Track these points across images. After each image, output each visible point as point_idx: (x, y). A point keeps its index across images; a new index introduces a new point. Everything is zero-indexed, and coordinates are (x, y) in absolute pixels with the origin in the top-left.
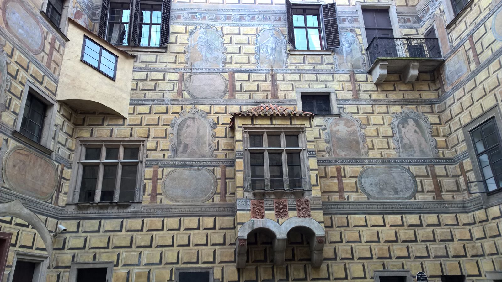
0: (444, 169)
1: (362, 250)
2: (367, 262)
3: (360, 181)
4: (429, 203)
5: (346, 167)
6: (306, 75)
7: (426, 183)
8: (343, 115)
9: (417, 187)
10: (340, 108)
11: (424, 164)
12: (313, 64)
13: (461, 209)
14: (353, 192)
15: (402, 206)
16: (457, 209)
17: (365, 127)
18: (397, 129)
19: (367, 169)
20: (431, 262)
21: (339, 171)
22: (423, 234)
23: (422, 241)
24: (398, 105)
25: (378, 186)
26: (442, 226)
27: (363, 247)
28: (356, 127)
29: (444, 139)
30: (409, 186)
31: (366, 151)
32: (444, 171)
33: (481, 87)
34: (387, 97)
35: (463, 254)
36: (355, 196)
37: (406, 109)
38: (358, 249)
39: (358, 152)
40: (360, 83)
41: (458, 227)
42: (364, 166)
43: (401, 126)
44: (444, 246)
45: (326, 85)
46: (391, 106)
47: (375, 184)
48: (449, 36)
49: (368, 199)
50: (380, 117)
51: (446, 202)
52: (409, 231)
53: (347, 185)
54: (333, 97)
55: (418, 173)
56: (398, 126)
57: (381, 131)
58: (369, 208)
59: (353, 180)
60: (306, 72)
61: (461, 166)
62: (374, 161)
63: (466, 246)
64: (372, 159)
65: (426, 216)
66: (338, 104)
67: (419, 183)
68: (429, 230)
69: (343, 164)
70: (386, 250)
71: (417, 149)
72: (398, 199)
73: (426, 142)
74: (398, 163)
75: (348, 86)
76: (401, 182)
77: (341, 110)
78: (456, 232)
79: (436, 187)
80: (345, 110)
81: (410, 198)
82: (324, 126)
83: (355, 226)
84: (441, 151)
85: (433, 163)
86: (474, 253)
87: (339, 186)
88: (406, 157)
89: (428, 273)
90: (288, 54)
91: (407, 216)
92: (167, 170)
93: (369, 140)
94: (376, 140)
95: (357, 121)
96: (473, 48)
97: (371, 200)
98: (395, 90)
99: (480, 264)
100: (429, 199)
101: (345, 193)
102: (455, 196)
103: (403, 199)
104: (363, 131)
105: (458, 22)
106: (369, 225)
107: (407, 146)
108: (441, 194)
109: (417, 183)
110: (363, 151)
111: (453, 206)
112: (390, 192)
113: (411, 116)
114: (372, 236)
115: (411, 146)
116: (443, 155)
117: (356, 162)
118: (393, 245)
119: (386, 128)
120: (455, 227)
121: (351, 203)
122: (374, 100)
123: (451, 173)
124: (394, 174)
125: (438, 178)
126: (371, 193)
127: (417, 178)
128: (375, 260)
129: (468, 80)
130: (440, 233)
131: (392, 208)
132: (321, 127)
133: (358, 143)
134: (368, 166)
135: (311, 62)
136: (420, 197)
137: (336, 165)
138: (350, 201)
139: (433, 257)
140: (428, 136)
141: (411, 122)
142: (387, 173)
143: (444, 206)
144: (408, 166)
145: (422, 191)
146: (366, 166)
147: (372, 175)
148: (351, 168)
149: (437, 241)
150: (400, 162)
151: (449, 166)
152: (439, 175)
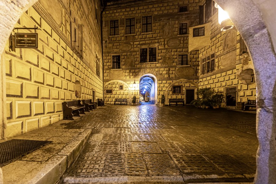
92: (222, 57)
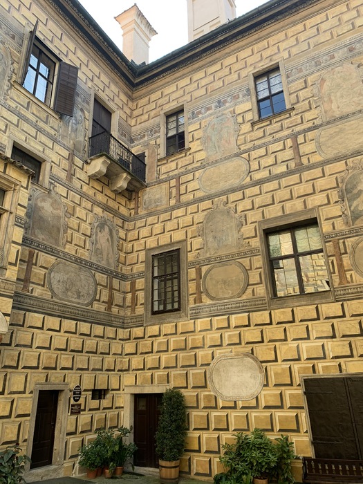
0: (118, 283)
1: (29, 357)
2: (31, 372)
3: (50, 274)
4: (101, 313)
5: (40, 253)
6: (26, 125)
7: (104, 293)
8: (53, 192)
9: (96, 295)
10: (51, 183)
11: (107, 273)
12: (36, 116)
13: (121, 324)
14: (39, 284)
15: (79, 312)
16: (119, 323)
17: (70, 216)
19: (59, 263)
20: (89, 375)
21: (31, 255)
22: (89, 345)
24: (101, 208)
25: (65, 286)
26: (105, 338)
27: (32, 353)
28: (61, 213)
29: (125, 256)
30: (91, 292)
31: (65, 242)
32: (118, 285)
33: (176, 221)
34: (95, 195)
35: (113, 368)
36: (40, 291)
37: (106, 215)
38: (27, 355)
40: (76, 168)
41: (115, 341)
42: (58, 259)
44: (101, 359)
45: (44, 149)
46: (95, 206)
47: (62, 282)
48: (158, 168)
49: (52, 297)
50: (84, 212)
51: (113, 316)
52: (79, 340)
53: (35, 275)
54: (47, 167)
55: (100, 281)
57: (82, 227)
58: (50, 308)
59: (43, 271)
60: (27, 120)
61: (133, 284)
62: (68, 256)
63: (117, 360)
64: (67, 254)
65: (96, 326)
66: (50, 178)
67: (98, 292)
68: (94, 341)
69: (38, 248)
70: (54, 359)
72: (79, 303)
73: (113, 253)
75: (65, 164)
76: (85, 286)
77: (52, 186)
78: (113, 346)
79: (110, 299)
80: (55, 188)
81: (88, 305)
82: (29, 196)
83: (30, 327)
84: (120, 265)
85: (113, 275)
86: (120, 367)
87: (26, 273)
89: (83, 387)
90: (12, 85)
91: (81, 323)
93: (70, 231)
94: (76, 235)
95: (64, 206)
96: (178, 187)
97: (54, 299)
98: (102, 192)
99: (122, 378)
100: (102, 309)
101: (31, 285)
102: (120, 311)
103: (82, 304)
104: (67, 219)
105: (170, 160)
106: (45, 328)
108: (111, 307)
109: (97, 290)
110: (61, 242)
111: (116, 320)
112: (74, 294)
114: (44, 341)
115: (101, 252)
116: (121, 270)
117: (52, 251)
118: (61, 354)
119: (87, 226)
120: (113, 341)
121: (33, 298)
122: (84, 192)
123: (122, 289)
124: (81, 276)
125: (113, 291)
126: (56, 291)
127: (98, 286)
128: (40, 370)
129: (165, 211)
130: (102, 345)
131: (71, 312)
133: (59, 230)
134: (61, 260)
135: (35, 113)
136: (96, 306)
137: (30, 247)
138: (33, 295)
139: (92, 369)
140: (116, 248)
141: (107, 229)
142: (76, 273)
143: (110, 319)
144: (94, 272)
147: (63, 271)
148: (45, 257)
149: (98, 353)
150: (89, 266)
151: (122, 282)
152: (114, 288)
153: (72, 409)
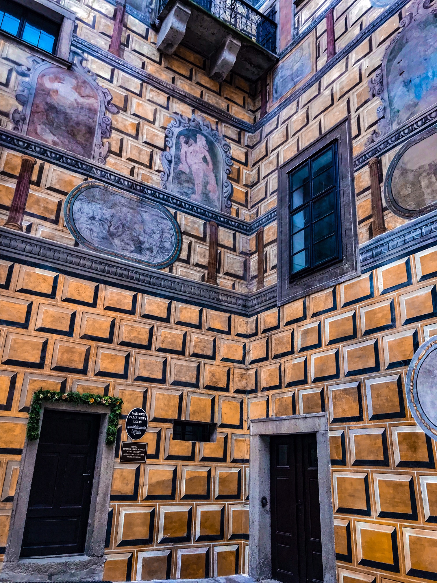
0: (232, 236)
2: (25, 373)
3: (71, 204)
4: (193, 284)
5: (47, 165)
7: (198, 250)
8: (78, 69)
9: (180, 251)
10: (75, 53)
11: (203, 217)
13: (240, 308)
14: (45, 219)
15: (141, 277)
16: (235, 306)
17: (116, 111)
18: (174, 142)
19: (93, 187)
20: (165, 392)
21: (27, 167)
22: (165, 337)
23: (161, 350)
24: (189, 105)
25: (107, 227)
26: (203, 329)
27: (26, 338)
28: (96, 103)
29: (245, 191)
30: (167, 245)
31: (104, 153)
32: (231, 239)
33: (327, 92)
34: (173, 82)
35: (223, 384)
36: (47, 230)
37: (199, 117)
38: (14, 340)
39: (87, 149)
40: (132, 34)
41: (227, 337)
42: (89, 179)
43: (182, 139)
44: (195, 365)
46: (175, 100)
47: (100, 220)
48: (296, 18)
49: (76, 244)
50: (150, 107)
51: (221, 292)
52: (142, 325)
53: (38, 201)
54: (67, 27)
55: (188, 229)
56: (178, 137)
57: (145, 131)
58: (71, 263)
59: (55, 198)
61: (259, 238)
62: (112, 177)
63: (232, 371)
64: (111, 173)
65: (181, 305)
66: (72, 45)
67: (185, 246)
68: (179, 332)
69: (42, 157)
70: (81, 354)
71: (199, 189)
72: (140, 262)
73: (217, 184)
74: (159, 198)
75: (107, 26)
76: (154, 233)
77: (77, 58)
78: (222, 344)
79: (213, 262)
80: (84, 63)
81: (161, 266)
82: (24, 68)
83: (23, 291)
84: (235, 206)
85: (218, 221)
86: (240, 385)
87: (15, 197)
88: (177, 195)
89: (152, 412)
91: (146, 296)
93: (115, 135)
94: (129, 142)
95: (104, 93)
96: (330, 29)
97: (82, 248)
98: (190, 78)
99: (245, 406)
100: (195, 277)
101: (26, 217)
102: (236, 286)
103: (148, 264)
104: (109, 115)
106: (58, 296)
107: (183, 177)
108: (216, 276)
109: (182, 244)
110: (96, 151)
111: (229, 299)
112: (128, 244)
113: (205, 133)
114: (58, 319)
115: (190, 178)
116: (237, 215)
117: (74, 165)
118: (98, 347)
119: (156, 131)
120: (223, 336)
121: (32, 241)
122: (149, 75)
123: (240, 247)
124: (145, 215)
125: (219, 248)
126: (85, 234)
127: (184, 237)
128: (46, 371)
129: (309, 85)
130: (197, 340)
131: (121, 275)
132: (16, 66)
133: (91, 132)
134: (97, 183)
136: (180, 270)
137: (26, 154)
138: (32, 234)
139: (172, 381)
140: (222, 175)
141: (201, 141)
142: (132, 208)
143: (215, 296)
144: (175, 211)
145: (187, 262)
146: (93, 180)
147: (100, 202)
148: (59, 173)
149: (187, 354)
150: (163, 199)
151: (241, 235)
152: (222, 243)
153: (124, 452)
